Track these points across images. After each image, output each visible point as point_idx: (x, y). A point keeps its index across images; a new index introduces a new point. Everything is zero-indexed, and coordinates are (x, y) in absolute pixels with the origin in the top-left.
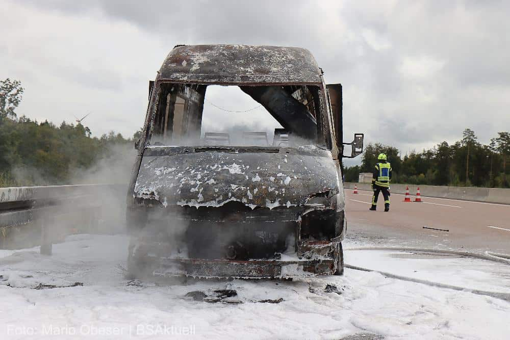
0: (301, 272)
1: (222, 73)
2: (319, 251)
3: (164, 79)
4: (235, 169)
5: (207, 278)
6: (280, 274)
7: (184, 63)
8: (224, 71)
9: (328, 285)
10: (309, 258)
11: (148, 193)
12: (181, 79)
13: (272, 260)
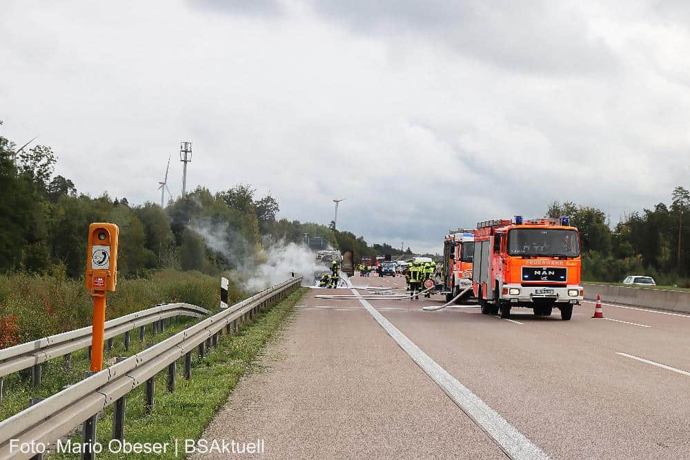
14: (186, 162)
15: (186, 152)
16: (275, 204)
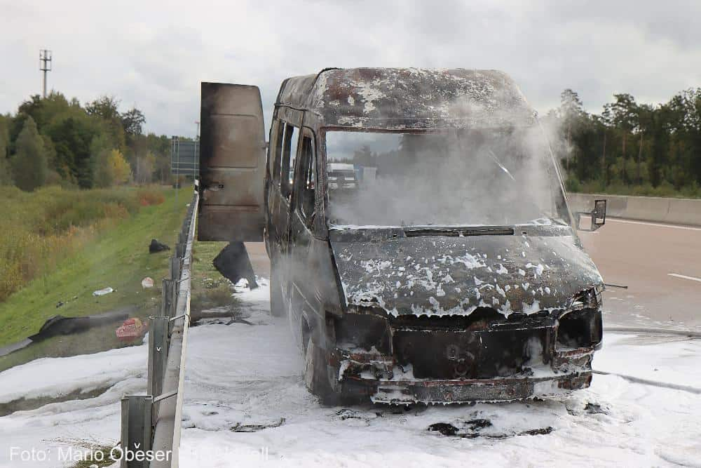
0: (556, 390)
1: (407, 117)
2: (577, 362)
3: (329, 125)
4: (472, 262)
5: (444, 403)
6: (531, 394)
7: (351, 100)
8: (410, 113)
9: (589, 404)
10: (565, 372)
11: (369, 299)
12: (353, 126)
13: (523, 377)
14: (45, 70)
15: (45, 60)
16: (141, 116)
